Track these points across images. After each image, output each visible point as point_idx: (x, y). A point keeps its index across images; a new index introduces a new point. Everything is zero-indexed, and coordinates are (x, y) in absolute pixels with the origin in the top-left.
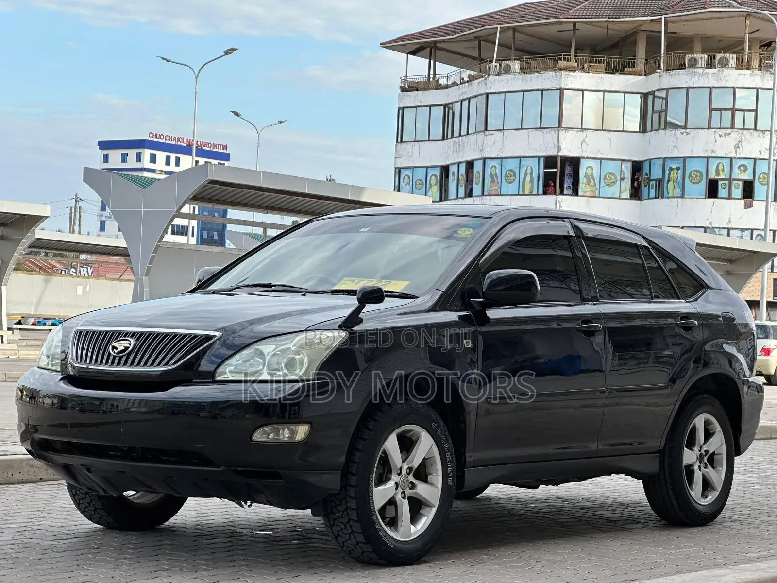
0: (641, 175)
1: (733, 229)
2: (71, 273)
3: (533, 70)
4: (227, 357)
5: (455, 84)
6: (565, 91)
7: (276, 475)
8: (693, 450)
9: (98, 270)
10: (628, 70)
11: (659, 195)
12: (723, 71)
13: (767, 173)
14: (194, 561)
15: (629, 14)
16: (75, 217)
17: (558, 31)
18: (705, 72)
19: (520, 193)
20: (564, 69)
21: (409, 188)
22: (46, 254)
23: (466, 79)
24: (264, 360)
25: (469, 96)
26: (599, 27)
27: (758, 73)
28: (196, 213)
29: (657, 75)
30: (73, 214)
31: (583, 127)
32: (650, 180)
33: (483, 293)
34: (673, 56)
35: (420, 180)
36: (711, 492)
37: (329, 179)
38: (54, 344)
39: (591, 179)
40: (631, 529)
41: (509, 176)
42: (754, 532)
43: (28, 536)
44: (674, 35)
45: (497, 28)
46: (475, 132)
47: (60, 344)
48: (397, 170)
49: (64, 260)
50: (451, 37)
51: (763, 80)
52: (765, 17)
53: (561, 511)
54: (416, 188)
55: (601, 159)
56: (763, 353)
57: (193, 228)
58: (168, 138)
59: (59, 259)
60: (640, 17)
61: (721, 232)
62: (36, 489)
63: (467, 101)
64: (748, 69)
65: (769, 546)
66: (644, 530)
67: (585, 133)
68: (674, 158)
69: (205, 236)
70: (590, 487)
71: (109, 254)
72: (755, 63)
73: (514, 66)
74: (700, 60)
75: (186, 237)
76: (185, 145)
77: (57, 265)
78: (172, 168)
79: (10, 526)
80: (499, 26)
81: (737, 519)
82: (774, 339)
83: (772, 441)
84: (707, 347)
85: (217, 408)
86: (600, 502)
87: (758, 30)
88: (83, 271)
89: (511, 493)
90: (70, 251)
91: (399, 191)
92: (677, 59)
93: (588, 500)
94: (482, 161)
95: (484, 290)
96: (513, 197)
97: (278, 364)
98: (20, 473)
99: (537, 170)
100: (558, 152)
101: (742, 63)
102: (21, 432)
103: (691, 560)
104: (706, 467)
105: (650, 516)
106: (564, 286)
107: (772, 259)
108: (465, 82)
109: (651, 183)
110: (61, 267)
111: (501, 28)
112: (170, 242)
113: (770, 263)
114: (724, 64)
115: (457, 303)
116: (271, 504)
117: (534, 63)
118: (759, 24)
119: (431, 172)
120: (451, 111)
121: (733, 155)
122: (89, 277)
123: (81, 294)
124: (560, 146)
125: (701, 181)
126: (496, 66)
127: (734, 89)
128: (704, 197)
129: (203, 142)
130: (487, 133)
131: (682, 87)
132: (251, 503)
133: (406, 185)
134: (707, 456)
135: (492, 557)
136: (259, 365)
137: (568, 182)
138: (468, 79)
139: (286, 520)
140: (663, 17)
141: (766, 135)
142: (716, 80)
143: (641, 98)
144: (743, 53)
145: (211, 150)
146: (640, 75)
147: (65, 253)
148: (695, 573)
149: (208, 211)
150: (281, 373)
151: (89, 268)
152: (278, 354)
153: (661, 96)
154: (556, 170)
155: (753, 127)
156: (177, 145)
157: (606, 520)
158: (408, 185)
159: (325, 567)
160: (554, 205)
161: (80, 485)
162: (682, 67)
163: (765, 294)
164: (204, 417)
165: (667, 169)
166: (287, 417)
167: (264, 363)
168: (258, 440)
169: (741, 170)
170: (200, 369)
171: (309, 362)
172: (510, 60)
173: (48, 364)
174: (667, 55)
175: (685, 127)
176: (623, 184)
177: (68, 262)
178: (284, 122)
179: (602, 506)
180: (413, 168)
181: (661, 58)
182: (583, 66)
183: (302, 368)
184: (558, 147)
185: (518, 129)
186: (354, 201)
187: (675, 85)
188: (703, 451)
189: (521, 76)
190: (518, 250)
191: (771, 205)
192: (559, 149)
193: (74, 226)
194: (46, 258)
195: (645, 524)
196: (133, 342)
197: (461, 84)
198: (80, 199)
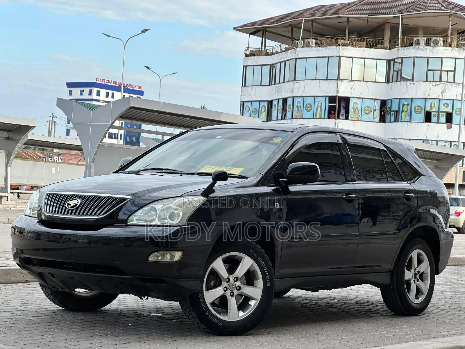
0: (386, 108)
1: (439, 141)
2: (49, 160)
3: (323, 45)
4: (134, 211)
5: (277, 52)
6: (342, 57)
7: (162, 281)
8: (410, 271)
9: (65, 158)
10: (379, 46)
11: (396, 120)
12: (435, 48)
13: (460, 108)
14: (115, 330)
15: (380, 13)
16: (52, 126)
17: (338, 22)
18: (424, 48)
19: (314, 118)
20: (341, 45)
21: (249, 113)
22: (35, 149)
23: (284, 50)
24: (156, 213)
25: (286, 59)
26: (363, 20)
27: (456, 49)
28: (123, 126)
29: (396, 49)
30: (51, 125)
31: (352, 79)
32: (391, 111)
33: (287, 175)
34: (406, 38)
35: (255, 109)
36: (421, 296)
37: (203, 107)
38: (34, 201)
39: (356, 110)
40: (373, 317)
41: (308, 107)
42: (446, 320)
43: (18, 314)
44: (407, 26)
45: (302, 20)
46: (288, 81)
47: (37, 202)
48: (242, 103)
49: (45, 152)
50: (275, 25)
51: (459, 54)
52: (461, 16)
53: (333, 305)
54: (253, 113)
55: (363, 98)
56: (456, 215)
57: (121, 135)
58: (107, 81)
59: (42, 151)
60: (387, 15)
61: (433, 143)
62: (24, 287)
63: (284, 63)
64: (450, 47)
65: (454, 328)
66: (381, 317)
67: (353, 83)
68: (405, 98)
69: (128, 140)
70: (351, 291)
71: (71, 149)
72: (455, 43)
73: (312, 43)
74: (422, 41)
75: (117, 140)
76: (117, 86)
77: (41, 155)
78: (110, 99)
79: (6, 308)
80: (303, 19)
81: (436, 312)
82: (462, 206)
83: (459, 267)
84: (420, 210)
85: (129, 241)
86: (356, 301)
87: (457, 24)
88: (56, 159)
89: (303, 294)
90: (48, 147)
91: (243, 115)
92: (408, 40)
93: (349, 299)
94: (292, 98)
95: (287, 174)
96: (310, 120)
97: (164, 216)
98: (15, 277)
99: (324, 104)
100: (337, 94)
101: (447, 43)
102: (14, 253)
103: (408, 335)
104: (418, 281)
105: (385, 310)
106: (338, 173)
107: (463, 159)
108: (283, 52)
109: (392, 113)
110: (43, 156)
111: (304, 20)
112: (107, 143)
113: (461, 162)
114: (436, 43)
115: (271, 182)
116: (159, 298)
117: (324, 41)
118: (457, 20)
119: (262, 104)
120: (274, 69)
121: (440, 97)
122: (59, 163)
123: (54, 172)
124: (338, 90)
125: (421, 112)
126: (301, 42)
127: (442, 58)
128: (423, 122)
129: (128, 84)
130: (295, 82)
131: (411, 56)
132: (148, 297)
133: (247, 111)
134: (419, 275)
135: (291, 332)
136: (153, 216)
137: (342, 112)
138: (285, 50)
139: (170, 308)
140: (400, 15)
141: (460, 86)
142: (431, 53)
143: (387, 62)
144: (447, 37)
145: (133, 89)
146: (387, 49)
147: (45, 148)
148: (409, 343)
149: (130, 125)
150: (166, 221)
151: (59, 157)
152: (164, 210)
153: (398, 61)
154: (336, 104)
155: (452, 81)
156: (113, 86)
157: (359, 311)
158: (248, 112)
159: (192, 335)
160: (334, 125)
161: (48, 285)
162: (411, 45)
163: (458, 180)
164: (121, 246)
165: (401, 105)
166: (169, 247)
167: (156, 215)
168: (151, 260)
169: (445, 106)
170: (118, 218)
171: (183, 215)
172: (310, 39)
173: (30, 213)
174: (402, 37)
175: (413, 80)
176: (375, 113)
177: (47, 153)
178: (176, 73)
179: (357, 303)
180: (251, 101)
181: (399, 40)
182: (353, 43)
183: (178, 218)
184: (337, 91)
185: (314, 80)
186: (216, 120)
187: (407, 55)
188: (416, 272)
189: (316, 49)
190: (312, 151)
191: (463, 127)
192: (338, 92)
193: (51, 132)
194: (34, 151)
195: (382, 314)
196: (79, 201)
197: (280, 52)
198: (55, 117)
